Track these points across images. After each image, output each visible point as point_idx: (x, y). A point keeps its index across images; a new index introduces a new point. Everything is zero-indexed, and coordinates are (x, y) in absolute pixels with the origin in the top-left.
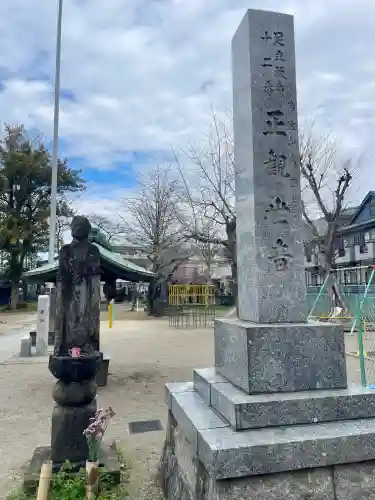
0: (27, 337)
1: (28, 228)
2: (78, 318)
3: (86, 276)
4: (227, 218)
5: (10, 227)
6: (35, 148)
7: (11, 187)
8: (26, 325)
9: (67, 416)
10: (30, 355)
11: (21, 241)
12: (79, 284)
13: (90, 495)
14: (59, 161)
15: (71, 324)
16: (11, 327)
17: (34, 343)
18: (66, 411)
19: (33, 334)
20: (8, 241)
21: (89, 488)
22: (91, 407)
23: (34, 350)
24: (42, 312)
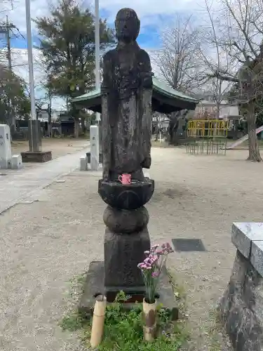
0: (84, 156)
1: (82, 78)
2: (127, 141)
3: (135, 90)
4: (248, 57)
5: (70, 77)
6: (83, 11)
7: (68, 45)
8: (85, 148)
9: (119, 243)
10: (87, 170)
11: (78, 88)
12: (127, 100)
13: (148, 337)
14: (100, 21)
15: (120, 148)
16: (75, 149)
17: (89, 162)
18: (118, 237)
19: (88, 155)
20: (69, 87)
21: (147, 329)
22: (143, 235)
23: (89, 166)
24: (94, 138)
